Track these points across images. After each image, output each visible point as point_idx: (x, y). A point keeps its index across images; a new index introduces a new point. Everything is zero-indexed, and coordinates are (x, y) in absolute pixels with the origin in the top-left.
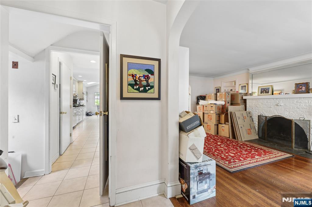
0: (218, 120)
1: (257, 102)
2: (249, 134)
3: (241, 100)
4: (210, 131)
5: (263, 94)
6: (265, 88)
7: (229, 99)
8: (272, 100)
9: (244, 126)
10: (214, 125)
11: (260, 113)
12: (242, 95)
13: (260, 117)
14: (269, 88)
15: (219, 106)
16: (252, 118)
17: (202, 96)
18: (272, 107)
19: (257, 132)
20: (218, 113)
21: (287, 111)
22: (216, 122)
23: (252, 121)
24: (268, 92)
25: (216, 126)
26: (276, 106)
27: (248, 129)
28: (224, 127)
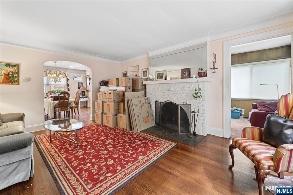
0: (117, 109)
1: (154, 88)
2: (146, 122)
3: (141, 85)
4: (109, 123)
5: (159, 79)
6: (161, 73)
7: (130, 84)
8: (165, 85)
9: (141, 114)
10: (112, 116)
11: (157, 98)
12: (143, 80)
13: (156, 102)
14: (163, 73)
15: (119, 92)
16: (150, 105)
17: (104, 81)
18: (165, 92)
19: (154, 119)
20: (117, 101)
21: (175, 96)
22: (114, 112)
23: (150, 107)
24: (162, 78)
25: (115, 117)
26: (168, 92)
27: (146, 117)
28: (122, 117)
